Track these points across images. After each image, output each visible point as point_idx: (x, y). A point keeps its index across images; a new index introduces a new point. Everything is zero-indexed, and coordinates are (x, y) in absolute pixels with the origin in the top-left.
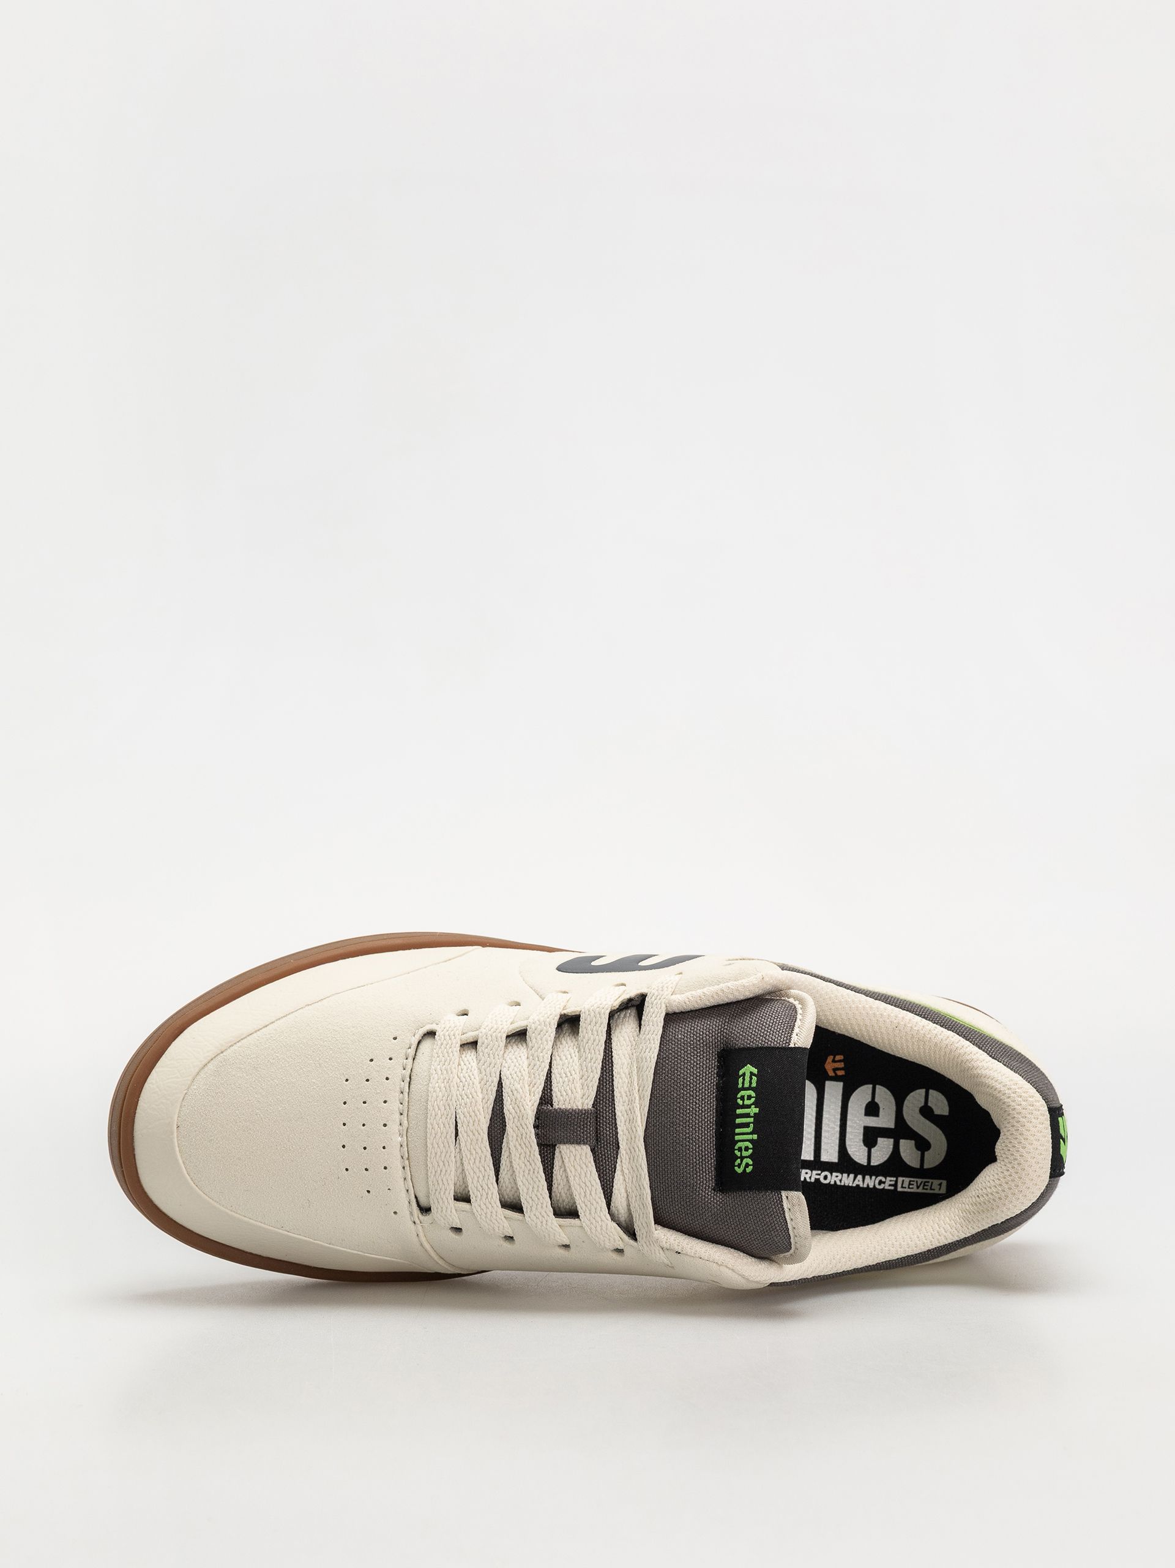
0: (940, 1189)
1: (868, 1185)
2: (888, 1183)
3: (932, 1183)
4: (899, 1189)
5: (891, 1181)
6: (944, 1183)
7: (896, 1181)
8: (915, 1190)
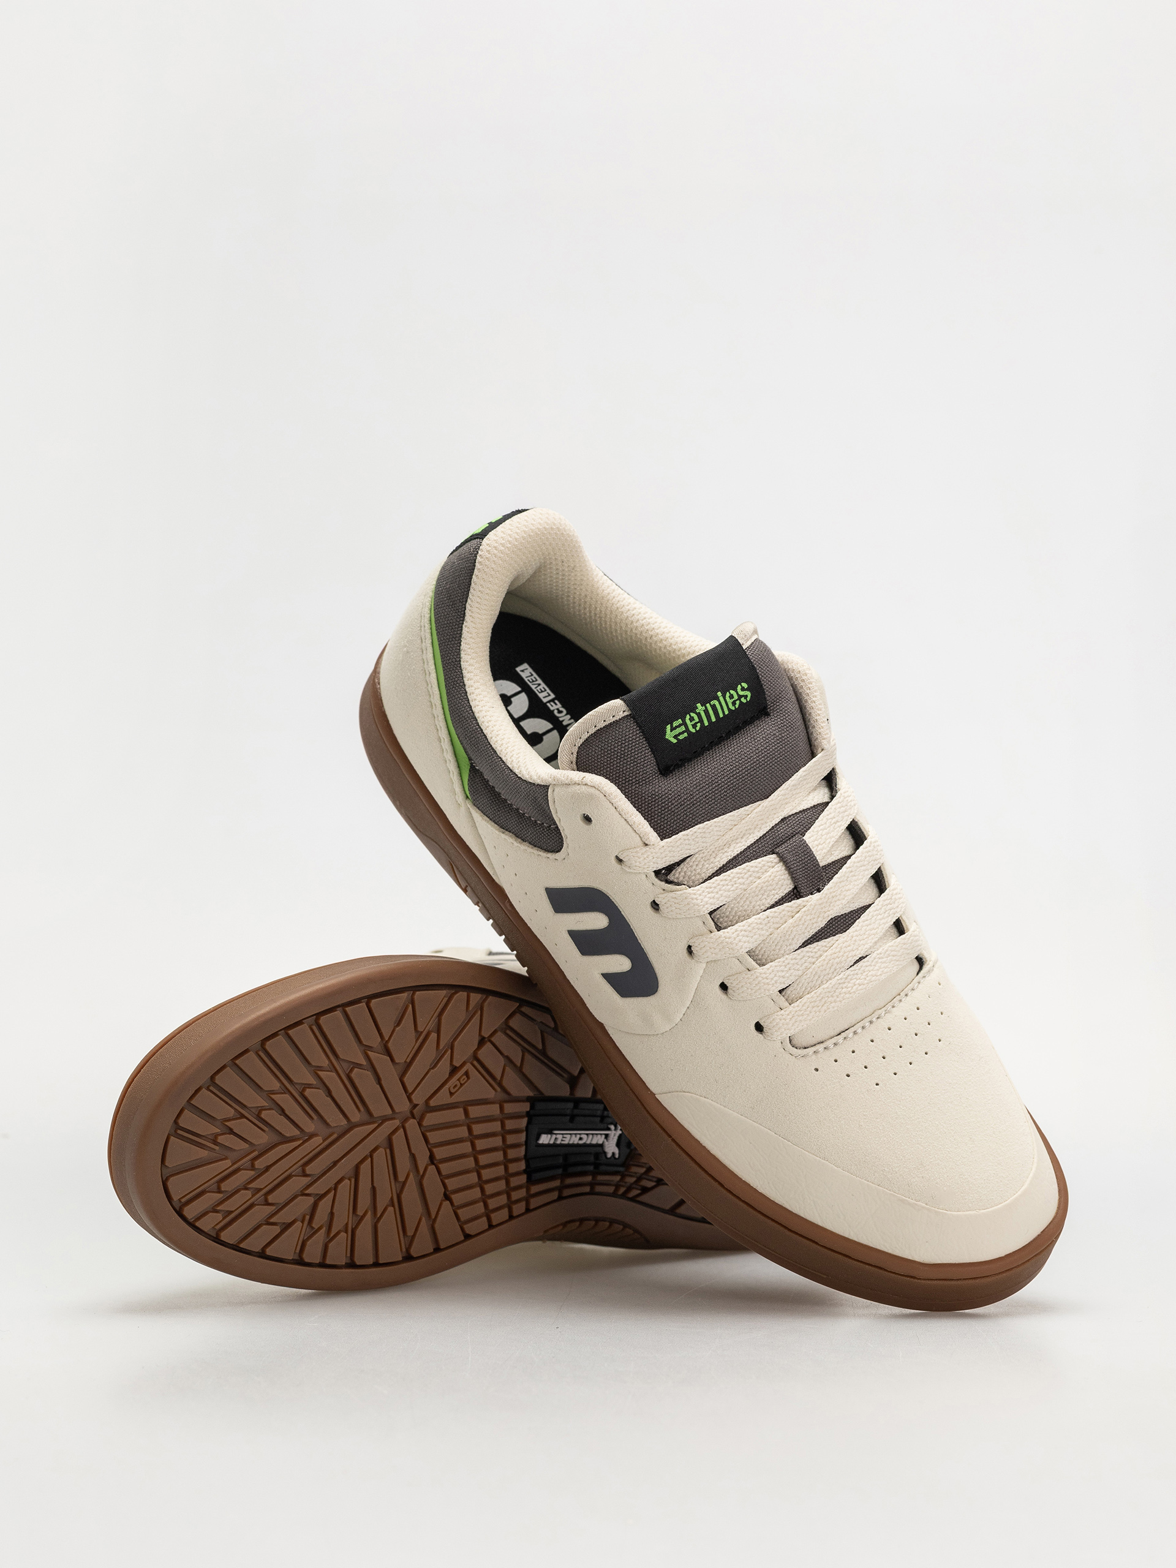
0: (527, 669)
1: (570, 719)
2: (555, 707)
3: (527, 677)
4: (553, 696)
5: (552, 706)
6: (518, 669)
7: (549, 702)
8: (543, 685)
